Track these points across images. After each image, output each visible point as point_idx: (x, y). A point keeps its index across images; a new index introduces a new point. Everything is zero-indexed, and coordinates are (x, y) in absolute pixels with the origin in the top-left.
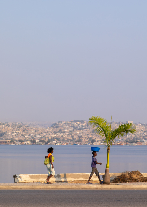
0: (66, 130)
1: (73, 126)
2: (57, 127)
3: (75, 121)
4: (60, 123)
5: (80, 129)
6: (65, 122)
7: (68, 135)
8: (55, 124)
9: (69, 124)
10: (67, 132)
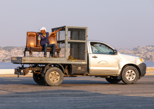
0: (142, 52)
1: (147, 50)
2: (137, 50)
3: (149, 46)
4: (139, 48)
5: (151, 51)
6: (142, 47)
7: (143, 55)
8: (136, 48)
9: (144, 48)
10: (143, 53)
